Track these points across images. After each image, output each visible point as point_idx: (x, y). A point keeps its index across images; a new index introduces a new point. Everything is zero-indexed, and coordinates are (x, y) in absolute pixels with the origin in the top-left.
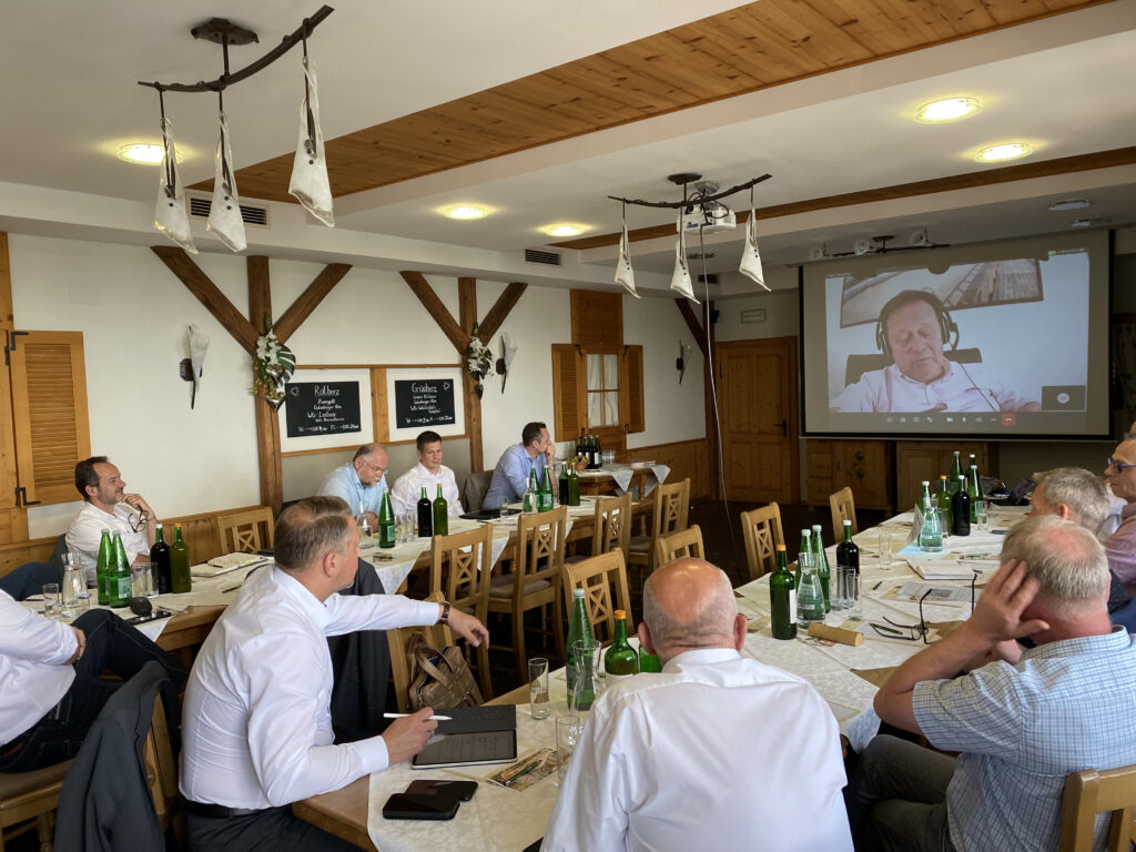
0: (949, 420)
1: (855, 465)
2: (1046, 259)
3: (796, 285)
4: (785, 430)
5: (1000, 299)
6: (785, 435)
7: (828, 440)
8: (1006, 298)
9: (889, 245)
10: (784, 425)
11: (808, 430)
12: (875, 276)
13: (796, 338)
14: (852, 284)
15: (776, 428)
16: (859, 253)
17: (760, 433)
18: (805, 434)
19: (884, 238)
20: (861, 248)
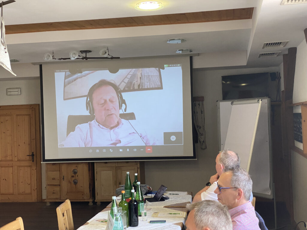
0: (121, 150)
1: (73, 177)
2: (163, 68)
3: (38, 75)
4: (33, 158)
5: (143, 88)
6: (33, 161)
7: (58, 163)
8: (146, 87)
9: (89, 55)
10: (33, 155)
11: (46, 158)
12: (81, 73)
13: (39, 105)
14: (69, 76)
15: (28, 158)
16: (72, 59)
17: (19, 160)
18: (45, 160)
19: (86, 52)
20: (74, 56)
